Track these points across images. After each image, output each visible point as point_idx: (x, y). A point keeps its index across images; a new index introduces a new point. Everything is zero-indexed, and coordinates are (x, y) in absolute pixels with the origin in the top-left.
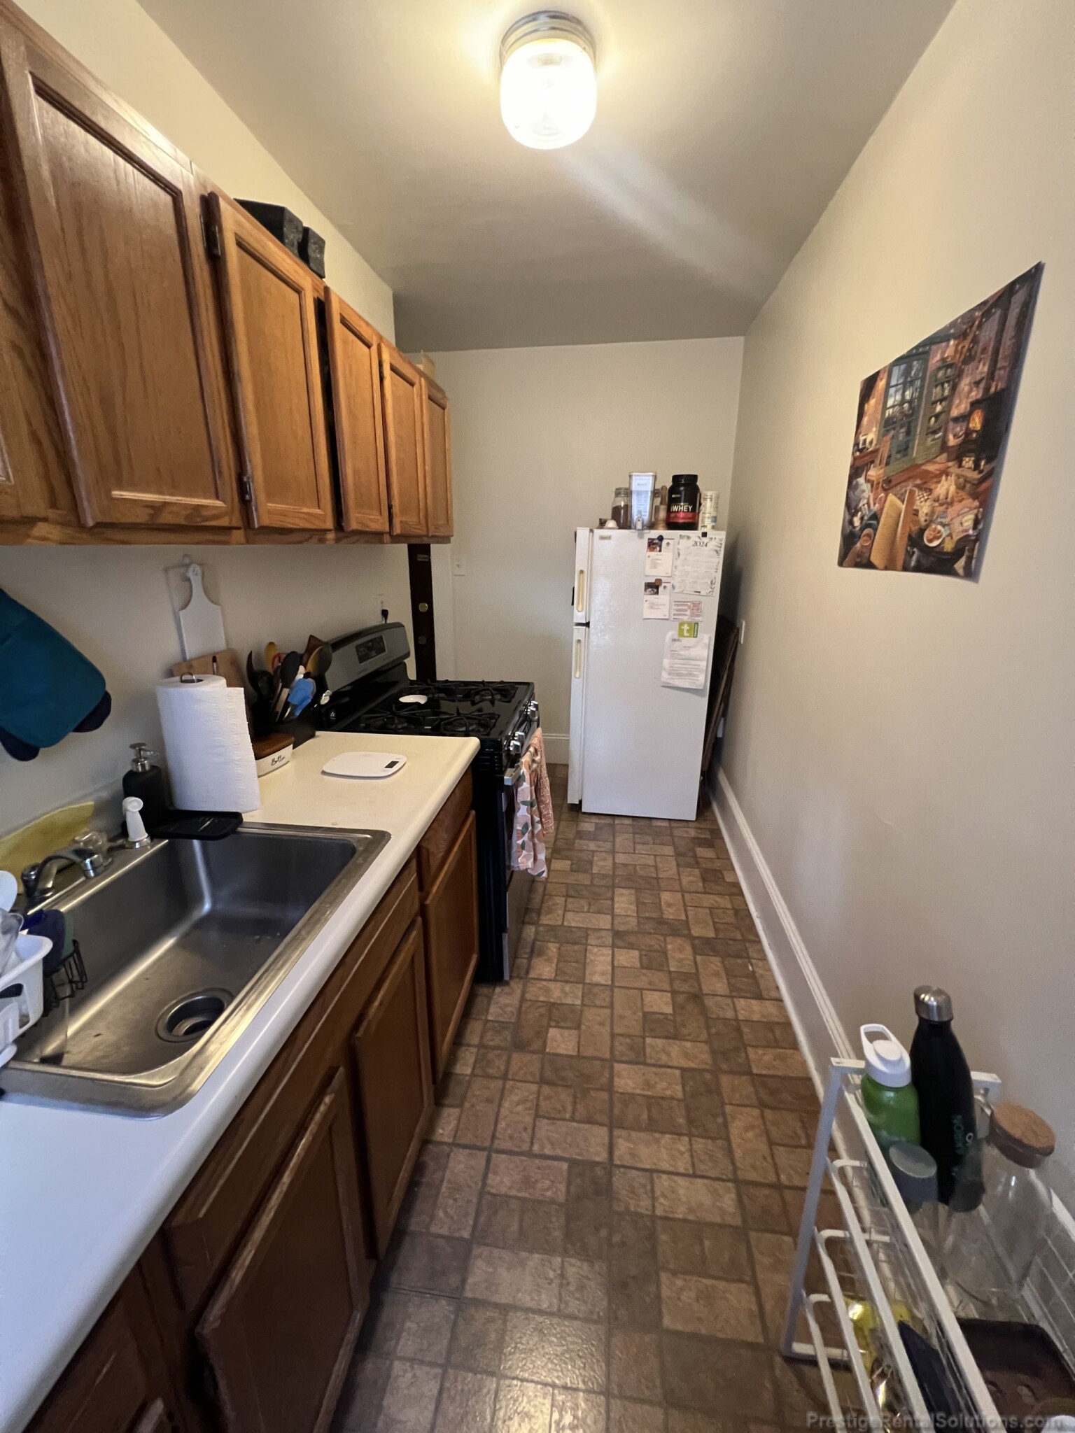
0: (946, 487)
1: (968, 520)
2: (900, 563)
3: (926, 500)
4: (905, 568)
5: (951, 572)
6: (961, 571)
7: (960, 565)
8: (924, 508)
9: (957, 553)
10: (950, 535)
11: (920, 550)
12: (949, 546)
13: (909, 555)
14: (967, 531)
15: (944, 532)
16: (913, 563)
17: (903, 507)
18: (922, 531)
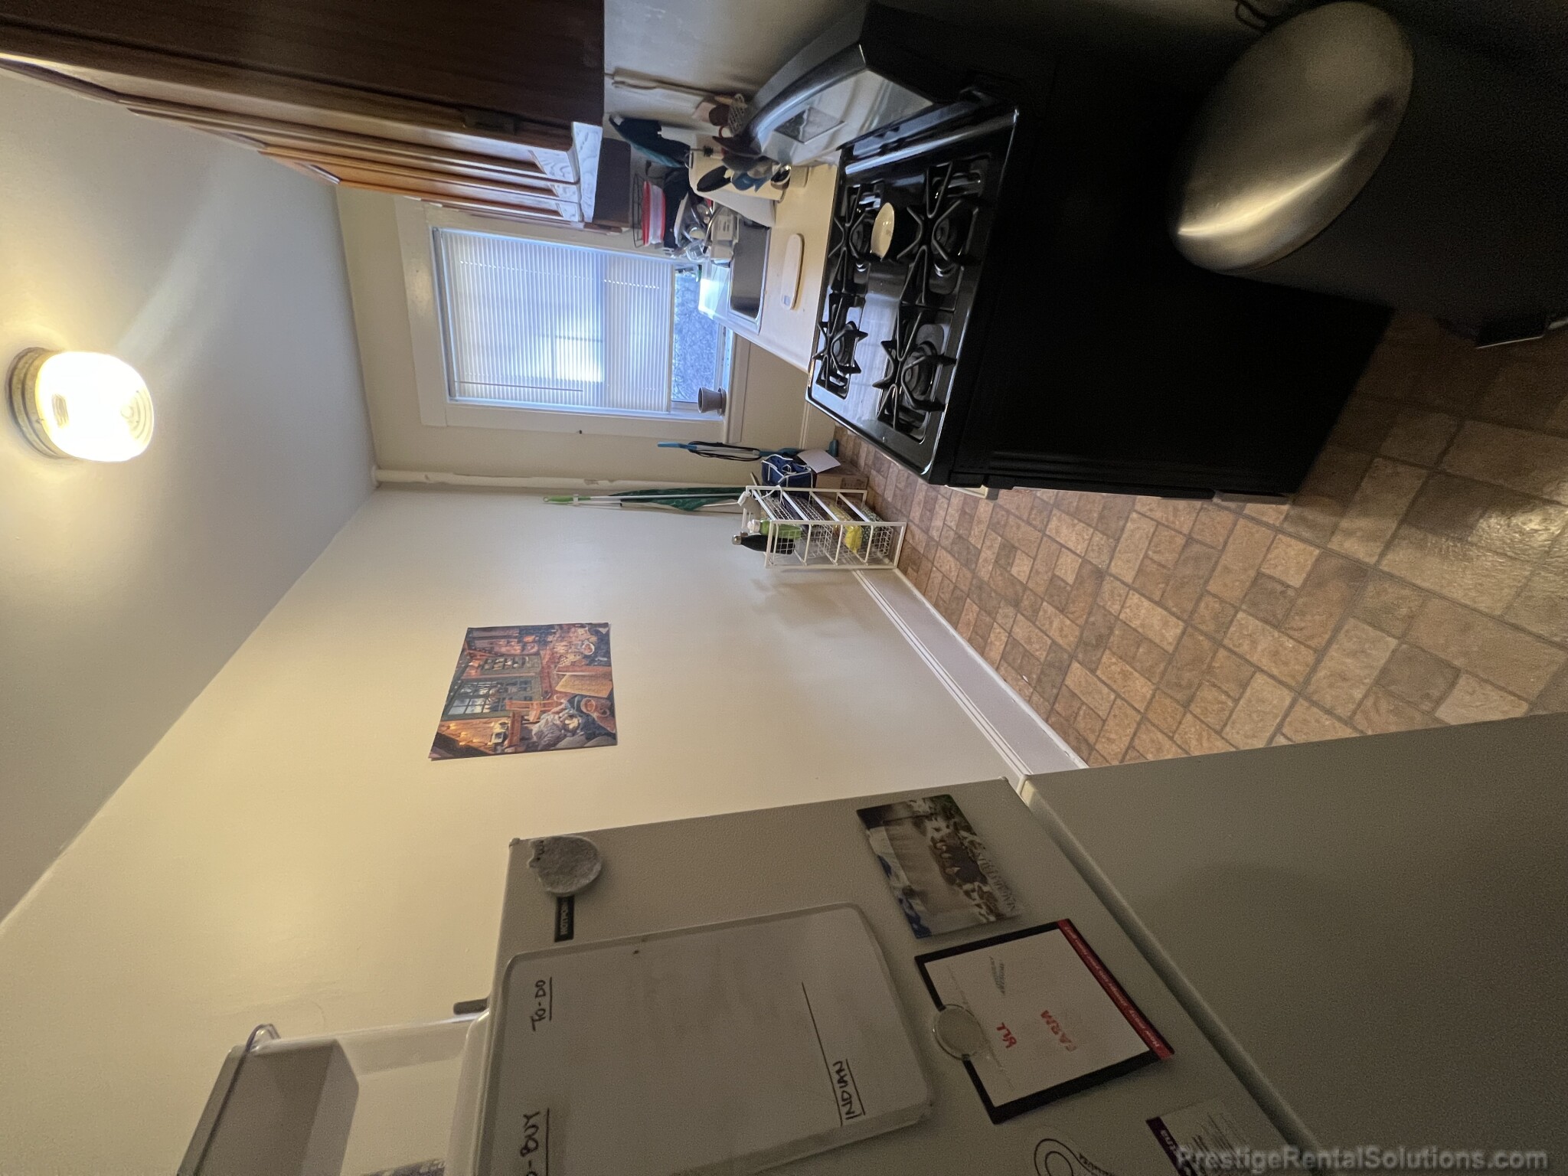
0: (560, 648)
1: (581, 631)
2: (606, 669)
3: (567, 658)
4: (609, 664)
5: (608, 634)
6: (607, 629)
7: (603, 630)
8: (571, 658)
9: (597, 633)
10: (588, 639)
11: (596, 657)
12: (594, 639)
13: (600, 664)
14: (586, 631)
15: (586, 642)
16: (606, 659)
17: (568, 674)
18: (586, 657)
